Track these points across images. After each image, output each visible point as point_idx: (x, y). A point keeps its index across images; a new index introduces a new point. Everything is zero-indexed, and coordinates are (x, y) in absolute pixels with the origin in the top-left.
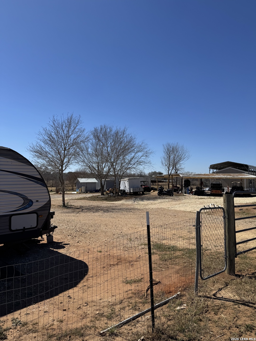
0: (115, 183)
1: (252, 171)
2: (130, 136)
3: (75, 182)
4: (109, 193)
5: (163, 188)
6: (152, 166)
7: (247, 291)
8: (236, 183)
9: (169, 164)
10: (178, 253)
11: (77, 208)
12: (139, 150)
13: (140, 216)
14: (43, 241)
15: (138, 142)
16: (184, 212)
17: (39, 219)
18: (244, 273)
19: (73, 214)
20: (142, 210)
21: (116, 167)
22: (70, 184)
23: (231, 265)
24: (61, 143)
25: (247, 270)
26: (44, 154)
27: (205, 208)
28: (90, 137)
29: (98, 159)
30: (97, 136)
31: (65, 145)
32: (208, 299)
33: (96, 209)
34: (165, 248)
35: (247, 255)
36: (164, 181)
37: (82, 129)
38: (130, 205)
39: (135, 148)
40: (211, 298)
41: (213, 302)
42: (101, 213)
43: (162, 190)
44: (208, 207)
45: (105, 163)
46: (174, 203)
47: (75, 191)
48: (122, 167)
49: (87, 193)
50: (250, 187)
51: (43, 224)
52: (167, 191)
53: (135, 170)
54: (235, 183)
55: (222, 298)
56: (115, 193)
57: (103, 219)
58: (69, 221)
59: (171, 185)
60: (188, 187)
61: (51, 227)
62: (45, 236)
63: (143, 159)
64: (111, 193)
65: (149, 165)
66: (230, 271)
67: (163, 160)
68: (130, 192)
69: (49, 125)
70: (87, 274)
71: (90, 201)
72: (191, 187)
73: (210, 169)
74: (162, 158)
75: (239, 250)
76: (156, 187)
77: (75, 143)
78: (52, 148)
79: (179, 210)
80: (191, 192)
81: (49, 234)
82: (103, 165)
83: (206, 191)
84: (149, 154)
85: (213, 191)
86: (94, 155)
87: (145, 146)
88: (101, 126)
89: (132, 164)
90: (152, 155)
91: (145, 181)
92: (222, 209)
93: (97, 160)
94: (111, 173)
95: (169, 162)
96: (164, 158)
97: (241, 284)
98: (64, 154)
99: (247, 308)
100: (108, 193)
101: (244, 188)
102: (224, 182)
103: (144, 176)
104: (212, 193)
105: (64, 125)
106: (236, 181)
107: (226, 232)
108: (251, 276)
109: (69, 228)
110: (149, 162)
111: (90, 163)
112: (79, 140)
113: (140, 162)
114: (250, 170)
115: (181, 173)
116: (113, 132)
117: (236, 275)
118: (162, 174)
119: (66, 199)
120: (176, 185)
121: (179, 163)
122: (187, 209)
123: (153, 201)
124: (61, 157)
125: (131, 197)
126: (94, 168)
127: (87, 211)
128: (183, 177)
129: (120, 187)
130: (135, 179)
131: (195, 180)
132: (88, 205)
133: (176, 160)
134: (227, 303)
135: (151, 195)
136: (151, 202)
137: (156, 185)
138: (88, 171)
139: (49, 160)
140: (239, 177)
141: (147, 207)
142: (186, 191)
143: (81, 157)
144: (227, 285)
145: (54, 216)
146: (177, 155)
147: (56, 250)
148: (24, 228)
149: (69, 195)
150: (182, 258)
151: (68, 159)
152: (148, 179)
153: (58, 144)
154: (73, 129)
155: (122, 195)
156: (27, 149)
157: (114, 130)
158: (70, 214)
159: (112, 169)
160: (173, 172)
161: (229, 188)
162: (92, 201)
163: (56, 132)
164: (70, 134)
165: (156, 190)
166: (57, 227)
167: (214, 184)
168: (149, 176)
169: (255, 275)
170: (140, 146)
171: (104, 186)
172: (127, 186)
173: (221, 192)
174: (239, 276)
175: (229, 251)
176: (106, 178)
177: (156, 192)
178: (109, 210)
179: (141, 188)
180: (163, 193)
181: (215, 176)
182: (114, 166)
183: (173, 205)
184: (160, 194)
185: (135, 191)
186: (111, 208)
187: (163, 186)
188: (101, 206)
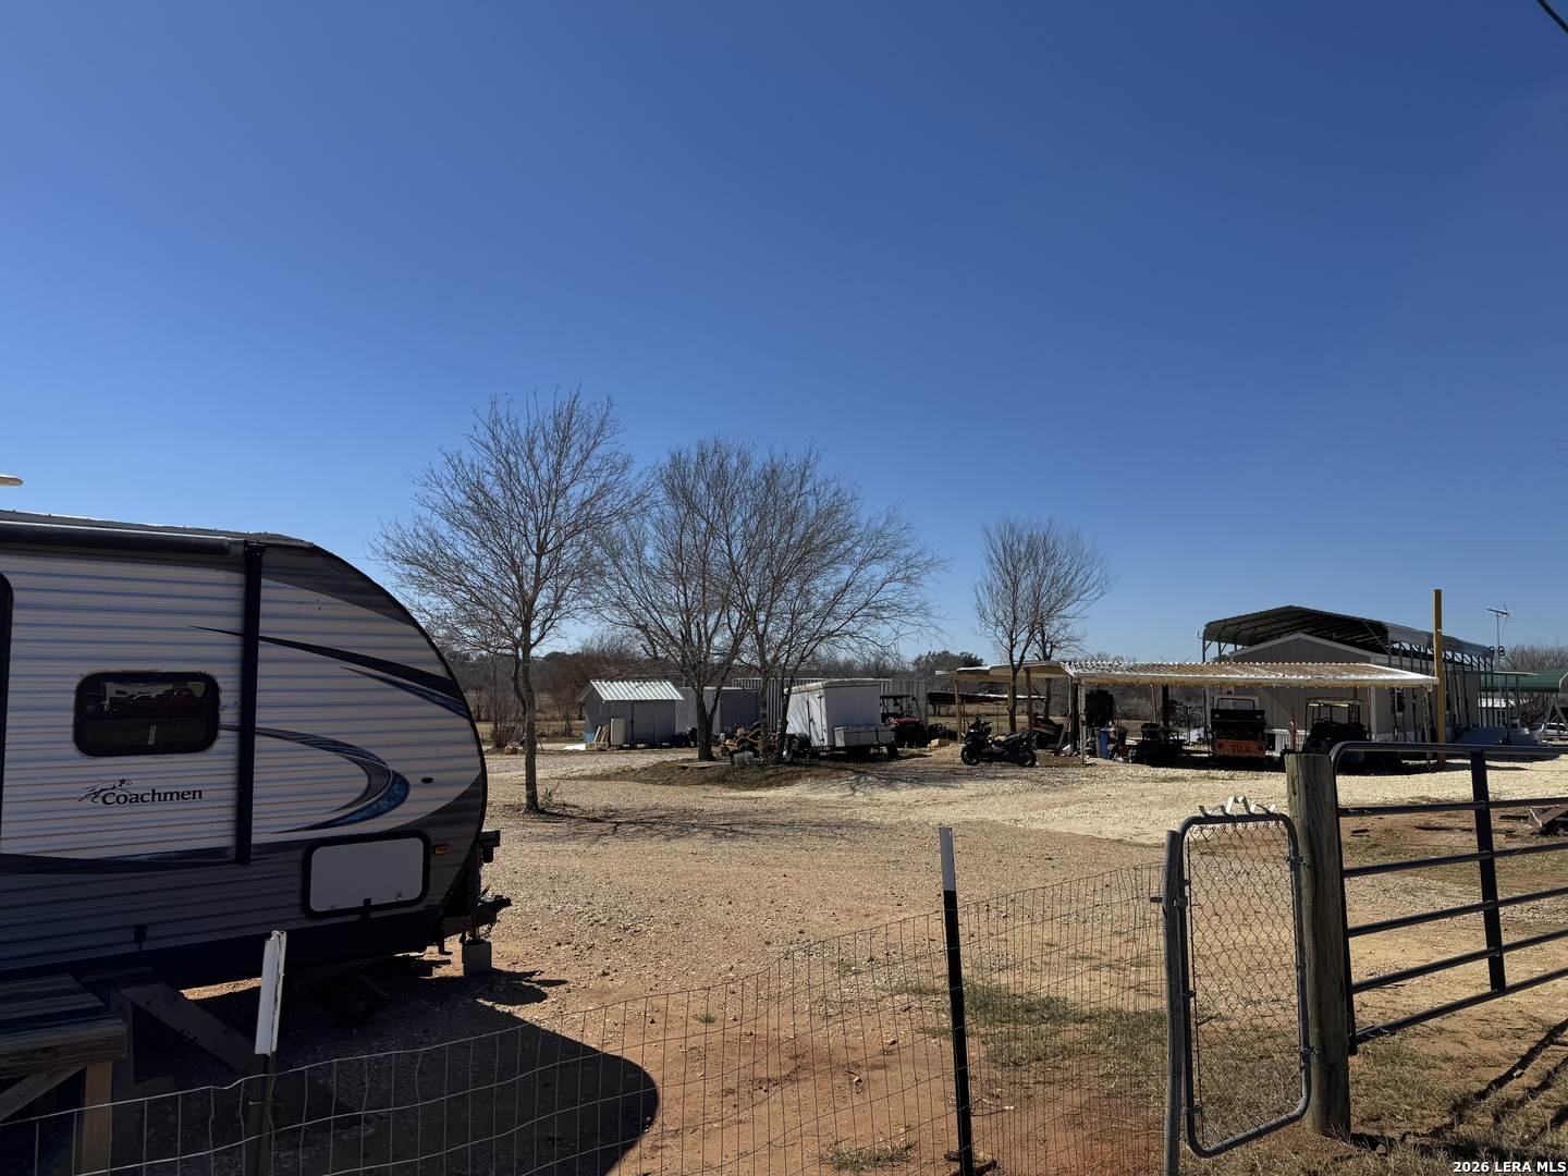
0: (764, 705)
1: (1406, 653)
2: (833, 486)
3: (581, 700)
4: (736, 752)
5: (987, 726)
6: (936, 628)
8: (1331, 707)
9: (1015, 619)
10: (1073, 1033)
11: (590, 816)
12: (872, 553)
13: (882, 859)
14: (444, 967)
15: (867, 513)
16: (1091, 840)
17: (434, 861)
18: (1392, 1128)
19: (573, 846)
20: (893, 828)
21: (769, 629)
22: (557, 707)
23: (1329, 1088)
24: (522, 523)
25: (1409, 1117)
26: (450, 571)
27: (1206, 815)
28: (653, 494)
29: (685, 595)
30: (683, 489)
31: (543, 532)
33: (680, 824)
34: (1009, 1007)
35: (1404, 1044)
36: (990, 695)
37: (619, 460)
38: (836, 808)
39: (856, 544)
42: (702, 842)
43: (982, 737)
44: (1219, 813)
45: (717, 614)
46: (1042, 797)
47: (581, 741)
48: (795, 629)
49: (633, 747)
50: (1396, 727)
51: (451, 887)
52: (1005, 742)
53: (853, 645)
54: (1325, 705)
57: (712, 869)
58: (559, 876)
59: (1025, 718)
60: (1103, 723)
61: (480, 901)
62: (453, 944)
63: (892, 592)
64: (743, 750)
65: (920, 620)
66: (1327, 1120)
67: (986, 599)
68: (833, 747)
69: (475, 442)
70: (652, 1120)
71: (651, 786)
72: (1117, 727)
73: (1207, 643)
74: (979, 588)
75: (1365, 1020)
76: (951, 724)
77: (587, 522)
78: (485, 546)
79: (1065, 831)
80: (1119, 750)
81: (473, 935)
82: (711, 622)
83: (1188, 745)
84: (918, 570)
85: (1221, 746)
86: (669, 577)
87: (904, 532)
88: (701, 445)
89: (840, 615)
90: (934, 574)
91: (899, 693)
92: (1281, 822)
93: (682, 596)
94: (745, 658)
95: (1013, 607)
96: (990, 588)
98: (538, 572)
100: (731, 748)
101: (1370, 733)
102: (1275, 702)
103: (897, 673)
104: (1220, 753)
105: (541, 443)
106: (1328, 699)
107: (1305, 932)
108: (1427, 1141)
109: (559, 907)
110: (923, 609)
111: (649, 612)
112: (604, 508)
113: (877, 608)
114: (1396, 646)
115: (1069, 659)
116: (753, 474)
117: (1358, 1139)
118: (978, 663)
119: (540, 774)
120: (1047, 716)
121: (1059, 613)
122: (1104, 830)
123: (940, 790)
124: (521, 586)
125: (838, 769)
126: (668, 634)
127: (638, 831)
128: (1079, 678)
129: (785, 723)
130: (853, 684)
131: (1133, 693)
132: (638, 805)
133: (1045, 600)
135: (930, 762)
136: (933, 791)
137: (953, 715)
138: (639, 648)
139: (468, 597)
140: (1344, 677)
141: (913, 818)
142: (1097, 743)
143: (611, 583)
145: (497, 851)
146: (1049, 574)
147: (508, 1009)
148: (367, 901)
149: (551, 758)
150: (1093, 1053)
151: (556, 595)
152: (915, 686)
153: (512, 528)
154: (576, 458)
155: (795, 760)
156: (371, 550)
157: (759, 461)
158: (559, 846)
159: (748, 641)
160: (1032, 654)
161: (1295, 732)
162: (658, 788)
163: (503, 470)
164: (567, 479)
165: (950, 739)
166: (507, 903)
167: (1225, 713)
168: (919, 671)
169: (1445, 1138)
170: (880, 533)
171: (712, 717)
172: (817, 719)
173: (1260, 748)
174: (1373, 1142)
175: (1320, 1023)
176: (723, 678)
177: (955, 750)
178: (741, 829)
179: (883, 728)
180: (987, 750)
181: (1230, 676)
182: (761, 627)
183: (1036, 808)
184: (971, 758)
185: (854, 743)
186: (746, 819)
187: (988, 719)
188: (701, 807)
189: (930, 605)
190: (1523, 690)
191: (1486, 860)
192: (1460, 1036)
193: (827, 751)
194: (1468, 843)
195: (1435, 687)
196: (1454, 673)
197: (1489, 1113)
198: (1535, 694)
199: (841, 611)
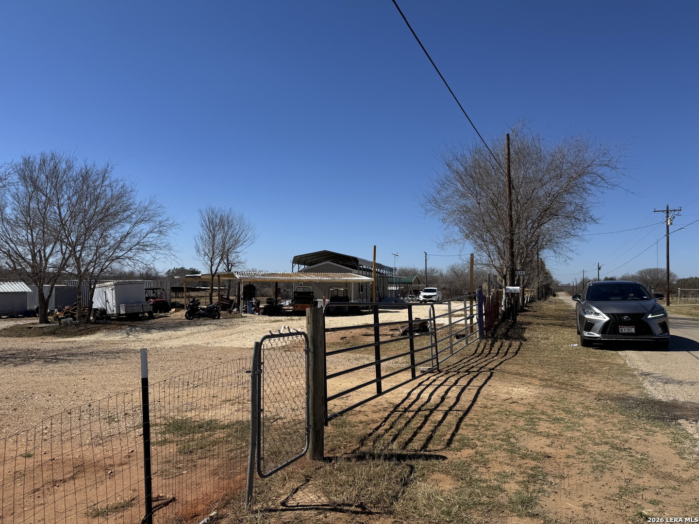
0: (80, 294)
1: (364, 270)
2: (121, 184)
4: (62, 318)
5: (198, 302)
6: (174, 256)
7: (341, 485)
8: (338, 290)
9: (213, 253)
10: (219, 434)
12: (141, 218)
15: (140, 198)
18: (339, 452)
21: (83, 255)
23: (316, 440)
25: (345, 447)
27: (272, 334)
28: (10, 178)
29: (32, 235)
30: (31, 178)
32: (270, 514)
33: (26, 357)
34: (191, 427)
35: (347, 419)
36: (203, 288)
38: (118, 344)
39: (133, 213)
40: (276, 511)
41: (280, 516)
42: (37, 366)
43: (195, 307)
44: (277, 333)
45: (51, 246)
46: (221, 332)
48: (98, 255)
50: (360, 297)
52: (206, 308)
53: (131, 264)
54: (336, 290)
55: (297, 506)
56: (79, 317)
57: (41, 379)
59: (217, 297)
60: (251, 299)
63: (152, 238)
64: (67, 317)
65: (167, 252)
66: (315, 453)
67: (200, 243)
68: (119, 314)
71: (8, 338)
72: (256, 300)
73: (294, 264)
74: (196, 238)
75: (335, 411)
76: (182, 301)
79: (229, 346)
80: (257, 310)
82: (48, 250)
83: (285, 307)
84: (166, 228)
85: (297, 307)
86: (21, 225)
87: (158, 209)
88: (43, 154)
89: (123, 248)
90: (173, 230)
91: (156, 287)
92: (303, 335)
93: (30, 236)
94: (69, 270)
95: (213, 247)
96: (202, 238)
97: (331, 473)
99: (339, 515)
100: (60, 317)
101: (351, 300)
102: (318, 289)
103: (156, 278)
104: (296, 309)
106: (336, 287)
107: (310, 379)
108: (350, 456)
110: (168, 247)
113: (144, 246)
114: (361, 267)
115: (239, 271)
116: (74, 173)
117: (325, 459)
118: (199, 273)
120: (228, 296)
121: (235, 251)
123: (173, 332)
125: (121, 325)
126: (21, 256)
128: (241, 279)
129: (92, 303)
130: (130, 283)
131: (266, 286)
133: (227, 244)
134: (305, 513)
135: (170, 319)
136: (170, 333)
137: (184, 297)
141: (158, 346)
142: (248, 307)
144: (308, 481)
146: (230, 233)
150: (226, 441)
152: (165, 284)
155: (97, 321)
157: (78, 166)
159: (71, 261)
160: (222, 269)
161: (325, 300)
162: (12, 339)
165: (181, 308)
167: (299, 293)
168: (169, 277)
169: (356, 453)
170: (146, 209)
171: (48, 300)
172: (110, 300)
174: (330, 460)
175: (314, 415)
176: (55, 280)
177: (183, 313)
178: (61, 357)
179: (146, 304)
180: (198, 312)
181: (301, 278)
182: (78, 254)
183: (218, 337)
184: (190, 316)
185: (130, 312)
186: (65, 352)
187: (198, 299)
188: (39, 348)
189: (171, 245)
190: (402, 283)
191: (377, 345)
192: (366, 413)
193: (116, 316)
194: (372, 339)
195: (373, 282)
196: (380, 277)
197: (372, 441)
198: (406, 285)
199: (124, 246)
